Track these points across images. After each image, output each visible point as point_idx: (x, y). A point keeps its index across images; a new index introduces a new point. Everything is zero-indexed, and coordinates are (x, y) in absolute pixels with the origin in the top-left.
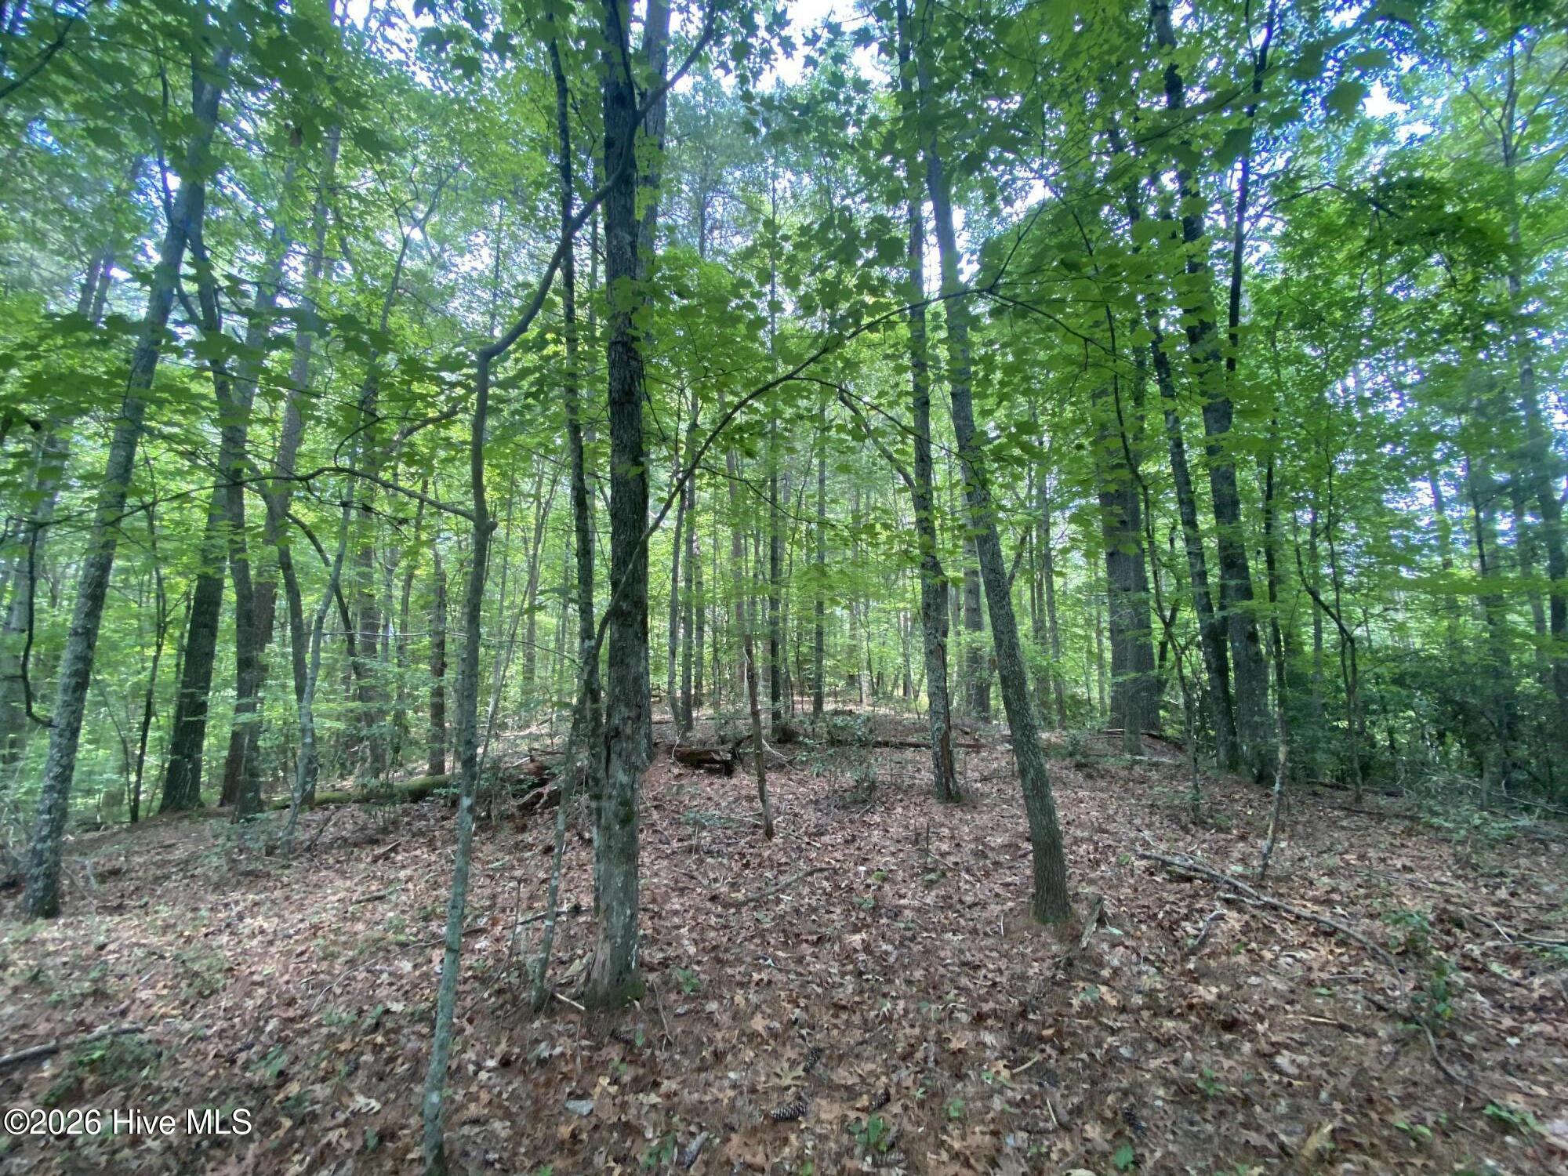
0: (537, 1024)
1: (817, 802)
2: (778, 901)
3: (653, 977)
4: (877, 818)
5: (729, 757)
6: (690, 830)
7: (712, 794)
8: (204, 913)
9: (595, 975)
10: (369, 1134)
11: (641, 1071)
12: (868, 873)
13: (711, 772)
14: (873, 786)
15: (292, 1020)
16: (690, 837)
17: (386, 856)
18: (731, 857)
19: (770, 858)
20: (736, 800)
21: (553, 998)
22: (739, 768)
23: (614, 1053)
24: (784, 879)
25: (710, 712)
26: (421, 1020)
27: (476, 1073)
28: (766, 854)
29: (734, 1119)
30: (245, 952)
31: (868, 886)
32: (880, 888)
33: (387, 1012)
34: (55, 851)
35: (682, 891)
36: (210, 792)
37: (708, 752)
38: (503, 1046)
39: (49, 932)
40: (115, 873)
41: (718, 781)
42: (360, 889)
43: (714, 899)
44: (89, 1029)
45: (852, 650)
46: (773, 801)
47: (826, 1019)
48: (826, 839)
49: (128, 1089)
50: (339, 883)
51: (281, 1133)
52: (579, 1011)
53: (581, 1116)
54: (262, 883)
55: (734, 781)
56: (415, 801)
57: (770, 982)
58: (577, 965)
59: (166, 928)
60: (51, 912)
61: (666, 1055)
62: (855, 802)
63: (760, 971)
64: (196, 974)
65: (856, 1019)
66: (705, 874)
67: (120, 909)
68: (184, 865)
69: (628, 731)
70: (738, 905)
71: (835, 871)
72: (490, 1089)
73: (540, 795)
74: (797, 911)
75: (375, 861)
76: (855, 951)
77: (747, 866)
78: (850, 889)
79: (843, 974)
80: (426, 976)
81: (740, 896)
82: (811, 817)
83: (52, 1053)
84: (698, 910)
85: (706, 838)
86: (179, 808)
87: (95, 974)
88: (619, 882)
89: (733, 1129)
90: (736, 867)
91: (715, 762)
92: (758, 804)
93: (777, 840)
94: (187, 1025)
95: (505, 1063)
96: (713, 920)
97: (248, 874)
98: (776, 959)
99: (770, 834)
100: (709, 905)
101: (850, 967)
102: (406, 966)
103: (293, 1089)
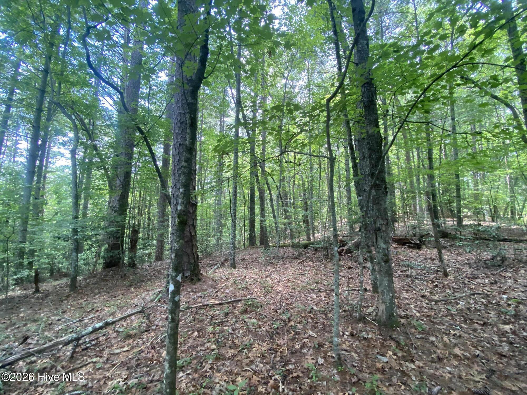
0: (360, 325)
1: (469, 264)
2: (458, 304)
3: (402, 320)
4: (509, 274)
5: (418, 242)
6: (405, 269)
7: (412, 256)
8: (263, 271)
9: (379, 314)
10: (315, 343)
11: (405, 354)
12: (509, 299)
13: (410, 247)
14: (504, 259)
15: (288, 304)
16: (406, 271)
17: (301, 263)
18: (427, 281)
19: (447, 284)
20: (425, 259)
21: (364, 318)
22: (424, 247)
23: (393, 344)
24: (458, 295)
25: (402, 224)
26: (322, 313)
27: (343, 335)
28: (446, 283)
29: (452, 386)
30: (274, 283)
31: (509, 305)
32: (517, 307)
33: (312, 308)
34: (234, 253)
35: (407, 291)
36: (258, 242)
37: (408, 239)
38: (350, 329)
39: (235, 271)
40: (244, 259)
41: (415, 251)
42: (297, 271)
43: (423, 296)
44: (246, 296)
45: (476, 197)
46: (445, 261)
47: (495, 358)
48: (479, 281)
49: (256, 313)
50: (291, 268)
51: (292, 335)
52: (375, 325)
53: (383, 362)
54: (273, 265)
55: (422, 252)
56: (305, 248)
57: (460, 336)
58: (371, 309)
59: (257, 274)
60: (235, 267)
61: (415, 351)
62: (494, 266)
63: (454, 330)
64: (265, 287)
65: (513, 362)
66: (416, 286)
67: (247, 268)
68: (256, 259)
69: (384, 229)
70: (437, 302)
71: (488, 296)
72: (349, 342)
73: (343, 250)
74: (469, 309)
75: (299, 264)
76: (507, 332)
77: (436, 286)
78: (498, 304)
79: (501, 341)
80: (320, 300)
81: (436, 298)
82: (467, 270)
83: (240, 300)
84: (416, 299)
85: (414, 273)
86: (252, 245)
87: (245, 283)
88: (386, 283)
89: (453, 390)
90: (431, 286)
91: (412, 243)
92: (437, 262)
93: (451, 278)
94: (265, 300)
95: (352, 335)
96: (425, 305)
97: (270, 263)
98: (461, 327)
99: (446, 275)
100: (421, 298)
101: (505, 339)
102: (315, 296)
103: (292, 323)
